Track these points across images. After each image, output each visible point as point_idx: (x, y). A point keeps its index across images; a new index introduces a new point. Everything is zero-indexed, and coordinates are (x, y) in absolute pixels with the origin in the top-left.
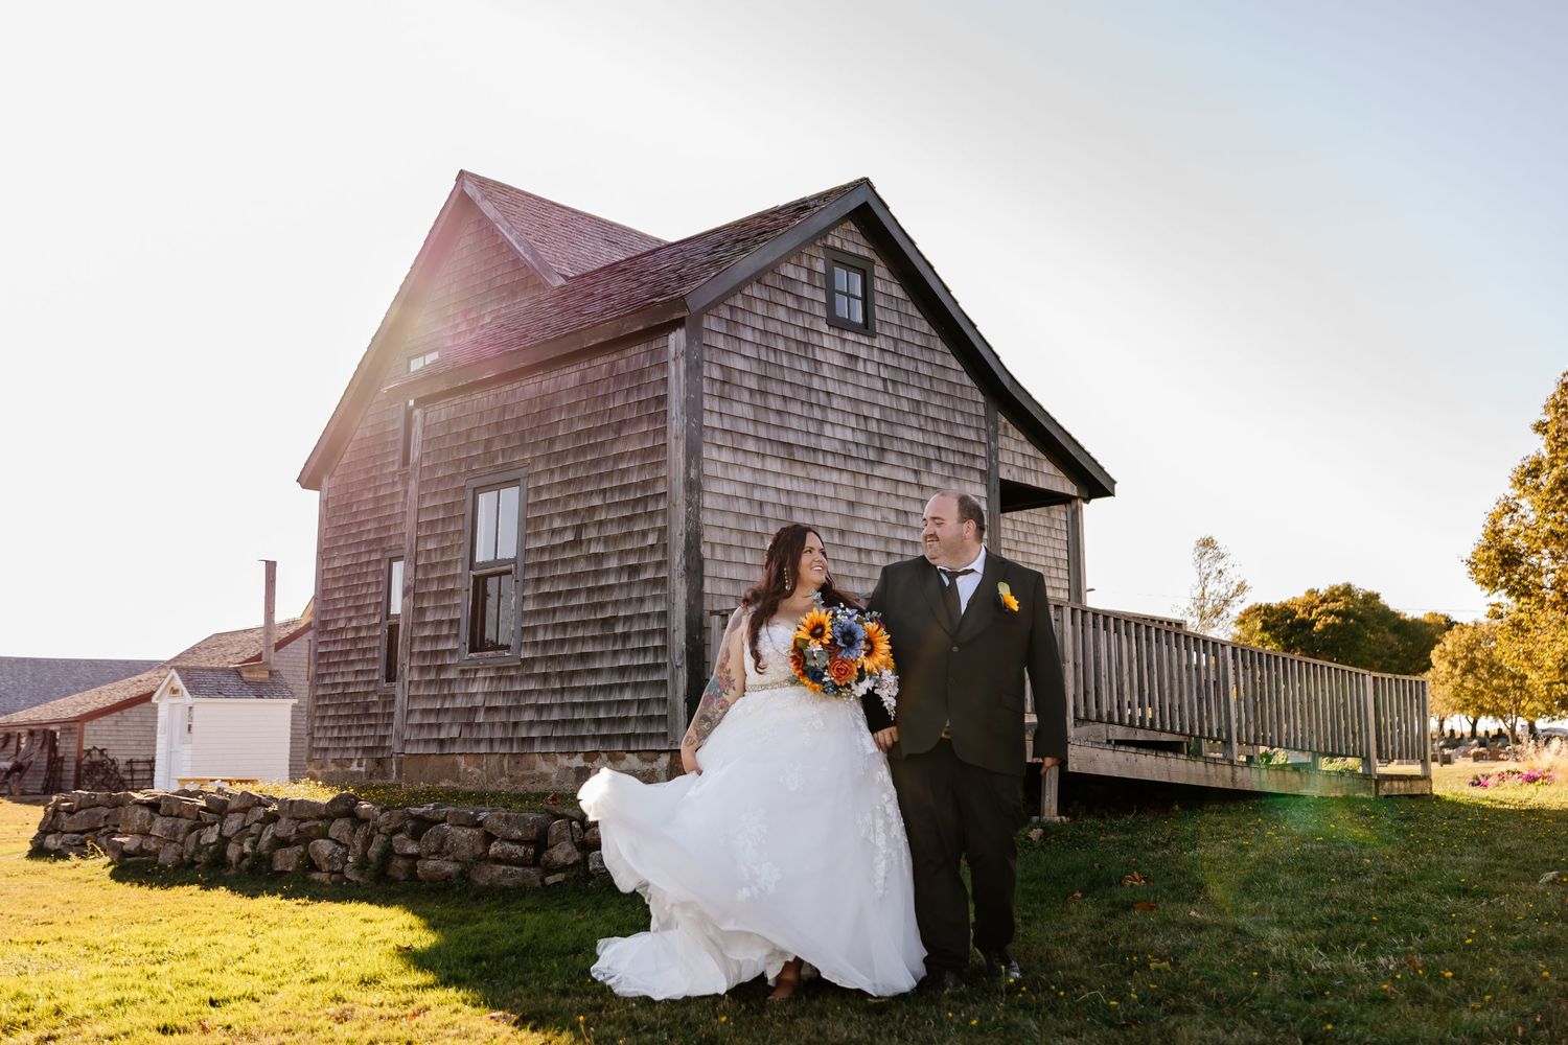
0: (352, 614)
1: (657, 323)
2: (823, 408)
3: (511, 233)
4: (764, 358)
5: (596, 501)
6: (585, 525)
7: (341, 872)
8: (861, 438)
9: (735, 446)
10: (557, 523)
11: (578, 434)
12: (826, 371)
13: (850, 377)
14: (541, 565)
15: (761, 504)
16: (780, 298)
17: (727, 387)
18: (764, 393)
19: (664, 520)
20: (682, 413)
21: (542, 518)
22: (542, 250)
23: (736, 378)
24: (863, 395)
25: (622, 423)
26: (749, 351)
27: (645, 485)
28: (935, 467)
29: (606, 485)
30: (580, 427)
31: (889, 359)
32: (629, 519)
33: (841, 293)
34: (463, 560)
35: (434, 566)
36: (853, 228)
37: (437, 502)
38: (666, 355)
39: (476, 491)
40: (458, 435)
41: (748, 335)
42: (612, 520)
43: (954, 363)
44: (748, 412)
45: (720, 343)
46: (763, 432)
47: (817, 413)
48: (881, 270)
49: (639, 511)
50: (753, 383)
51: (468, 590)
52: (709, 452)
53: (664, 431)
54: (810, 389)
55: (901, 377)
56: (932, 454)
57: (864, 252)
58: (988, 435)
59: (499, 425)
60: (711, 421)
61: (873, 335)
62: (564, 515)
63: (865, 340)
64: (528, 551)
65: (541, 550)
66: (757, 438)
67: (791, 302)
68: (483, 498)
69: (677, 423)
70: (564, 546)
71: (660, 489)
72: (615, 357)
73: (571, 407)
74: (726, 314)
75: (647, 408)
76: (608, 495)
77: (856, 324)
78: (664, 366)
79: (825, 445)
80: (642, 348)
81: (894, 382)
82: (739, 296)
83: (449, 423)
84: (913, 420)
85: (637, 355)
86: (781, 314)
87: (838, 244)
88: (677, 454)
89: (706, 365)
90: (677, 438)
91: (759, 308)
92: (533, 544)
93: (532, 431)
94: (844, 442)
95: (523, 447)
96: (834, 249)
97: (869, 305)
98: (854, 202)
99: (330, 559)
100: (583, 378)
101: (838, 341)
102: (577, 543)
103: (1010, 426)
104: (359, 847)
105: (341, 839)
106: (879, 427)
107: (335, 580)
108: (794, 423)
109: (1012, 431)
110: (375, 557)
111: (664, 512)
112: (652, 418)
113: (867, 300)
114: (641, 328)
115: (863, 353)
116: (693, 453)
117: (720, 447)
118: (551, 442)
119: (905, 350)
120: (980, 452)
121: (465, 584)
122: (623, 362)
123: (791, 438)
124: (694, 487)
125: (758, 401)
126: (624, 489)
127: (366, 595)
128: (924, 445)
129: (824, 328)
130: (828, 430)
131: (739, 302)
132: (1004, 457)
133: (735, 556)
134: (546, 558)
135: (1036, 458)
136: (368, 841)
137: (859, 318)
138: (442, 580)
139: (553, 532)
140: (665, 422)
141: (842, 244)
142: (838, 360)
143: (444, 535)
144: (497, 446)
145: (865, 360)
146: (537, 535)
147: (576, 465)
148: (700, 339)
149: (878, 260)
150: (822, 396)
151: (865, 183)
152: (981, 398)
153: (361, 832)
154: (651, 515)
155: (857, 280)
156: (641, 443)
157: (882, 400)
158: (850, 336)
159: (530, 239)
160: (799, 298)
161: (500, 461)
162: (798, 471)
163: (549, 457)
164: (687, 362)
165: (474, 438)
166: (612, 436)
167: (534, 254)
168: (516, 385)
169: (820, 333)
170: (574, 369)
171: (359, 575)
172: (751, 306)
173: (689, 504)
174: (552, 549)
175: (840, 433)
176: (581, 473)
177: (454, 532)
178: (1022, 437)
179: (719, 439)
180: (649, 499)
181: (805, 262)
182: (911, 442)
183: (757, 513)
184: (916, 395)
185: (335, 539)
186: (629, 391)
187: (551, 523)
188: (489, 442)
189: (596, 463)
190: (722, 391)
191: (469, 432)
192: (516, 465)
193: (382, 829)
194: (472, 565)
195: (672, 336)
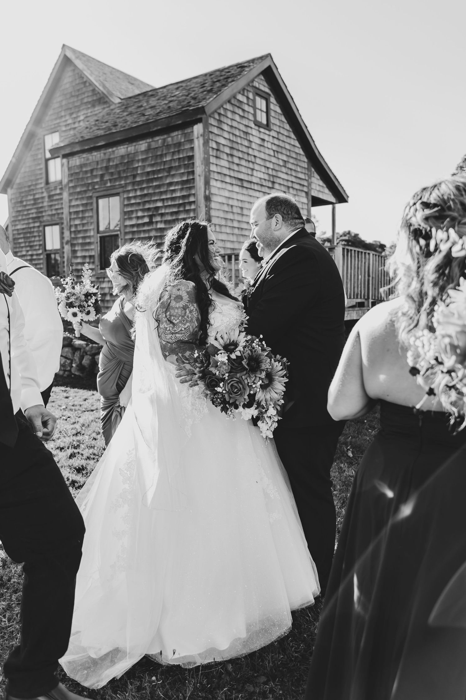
0: (28, 249)
1: (189, 120)
2: (253, 163)
3: (91, 76)
4: (231, 139)
5: (159, 204)
6: (154, 215)
7: (70, 371)
8: (266, 177)
9: (223, 180)
10: (140, 214)
11: (148, 173)
12: (254, 146)
13: (262, 149)
14: (133, 233)
15: (232, 206)
16: (237, 110)
17: (218, 152)
18: (232, 155)
19: (194, 213)
20: (202, 164)
21: (132, 212)
22: (107, 85)
23: (221, 148)
24: (267, 158)
25: (171, 168)
26: (226, 135)
27: (184, 197)
28: (291, 190)
29: (164, 197)
30: (149, 169)
31: (276, 142)
32: (177, 213)
33: (259, 109)
34: (94, 229)
35: (79, 232)
36: (263, 78)
37: (78, 202)
38: (193, 135)
39: (98, 198)
40: (86, 172)
41: (225, 127)
42: (167, 213)
43: (297, 144)
44: (225, 164)
45: (215, 130)
46: (232, 174)
47: (251, 165)
48: (273, 100)
49: (181, 209)
50: (227, 150)
51: (97, 243)
52: (213, 183)
53: (193, 172)
54: (248, 154)
55: (280, 150)
56: (290, 184)
57: (267, 90)
58: (308, 177)
59: (107, 168)
60: (213, 168)
61: (270, 130)
62: (143, 210)
63: (267, 132)
64: (126, 226)
65: (133, 226)
66: (230, 176)
67: (241, 113)
68: (101, 201)
69: (199, 168)
70: (144, 224)
71: (192, 199)
72: (165, 136)
73: (143, 160)
74: (217, 116)
75: (184, 161)
76: (165, 201)
77: (264, 124)
78: (191, 141)
79: (254, 180)
80: (180, 132)
81: (277, 152)
82: (222, 109)
83: (81, 166)
84: (284, 170)
85: (177, 136)
86: (237, 118)
87: (257, 86)
88: (200, 183)
89: (210, 141)
90: (199, 176)
91: (229, 115)
92: (128, 223)
93: (124, 171)
94: (260, 178)
95: (120, 178)
96: (256, 87)
97: (269, 115)
98: (265, 65)
99: (15, 225)
100: (149, 146)
101: (258, 132)
102: (151, 223)
103: (315, 173)
104: (77, 360)
105: (68, 356)
106: (272, 173)
107: (19, 234)
108: (243, 170)
109: (316, 175)
110: (37, 224)
111: (194, 210)
112: (186, 166)
113: (267, 113)
114: (180, 122)
115: (266, 138)
116: (207, 183)
117: (216, 180)
118: (134, 176)
119: (281, 137)
120: (305, 183)
121: (96, 239)
122: (169, 139)
123: (242, 176)
124: (208, 199)
125: (230, 159)
126: (173, 199)
127: (34, 241)
128: (288, 180)
129: (252, 125)
130: (255, 173)
131: (222, 111)
132: (313, 186)
133: (224, 229)
134: (135, 229)
135: (323, 187)
136: (82, 358)
137: (264, 122)
138: (84, 238)
139: (138, 218)
140: (193, 168)
141: (259, 85)
142: (259, 141)
143: (83, 218)
144: (107, 178)
145: (268, 141)
146: (130, 219)
147: (148, 188)
148: (208, 129)
149: (272, 95)
150: (253, 157)
151: (269, 56)
152: (306, 160)
153: (77, 354)
154: (188, 211)
155: (264, 102)
156: (181, 177)
157: (274, 160)
158: (262, 130)
159: (101, 79)
160: (244, 110)
161: (109, 184)
162: (245, 191)
163: (133, 183)
164: (204, 139)
165: (95, 173)
166: (166, 174)
167: (104, 86)
168: (114, 149)
169: (251, 128)
170: (144, 142)
171: (30, 233)
172: (226, 113)
173: (206, 207)
174: (138, 225)
175: (259, 175)
176: (151, 191)
177: (88, 217)
178: (319, 178)
179: (216, 176)
180: (186, 204)
181: (246, 94)
182: (283, 179)
183: (230, 210)
184: (285, 158)
185: (17, 216)
186: (173, 153)
187: (137, 214)
188: (102, 176)
189: (158, 186)
190: (217, 154)
191: (92, 171)
192: (117, 187)
193: (88, 353)
194: (98, 232)
195: (195, 127)
